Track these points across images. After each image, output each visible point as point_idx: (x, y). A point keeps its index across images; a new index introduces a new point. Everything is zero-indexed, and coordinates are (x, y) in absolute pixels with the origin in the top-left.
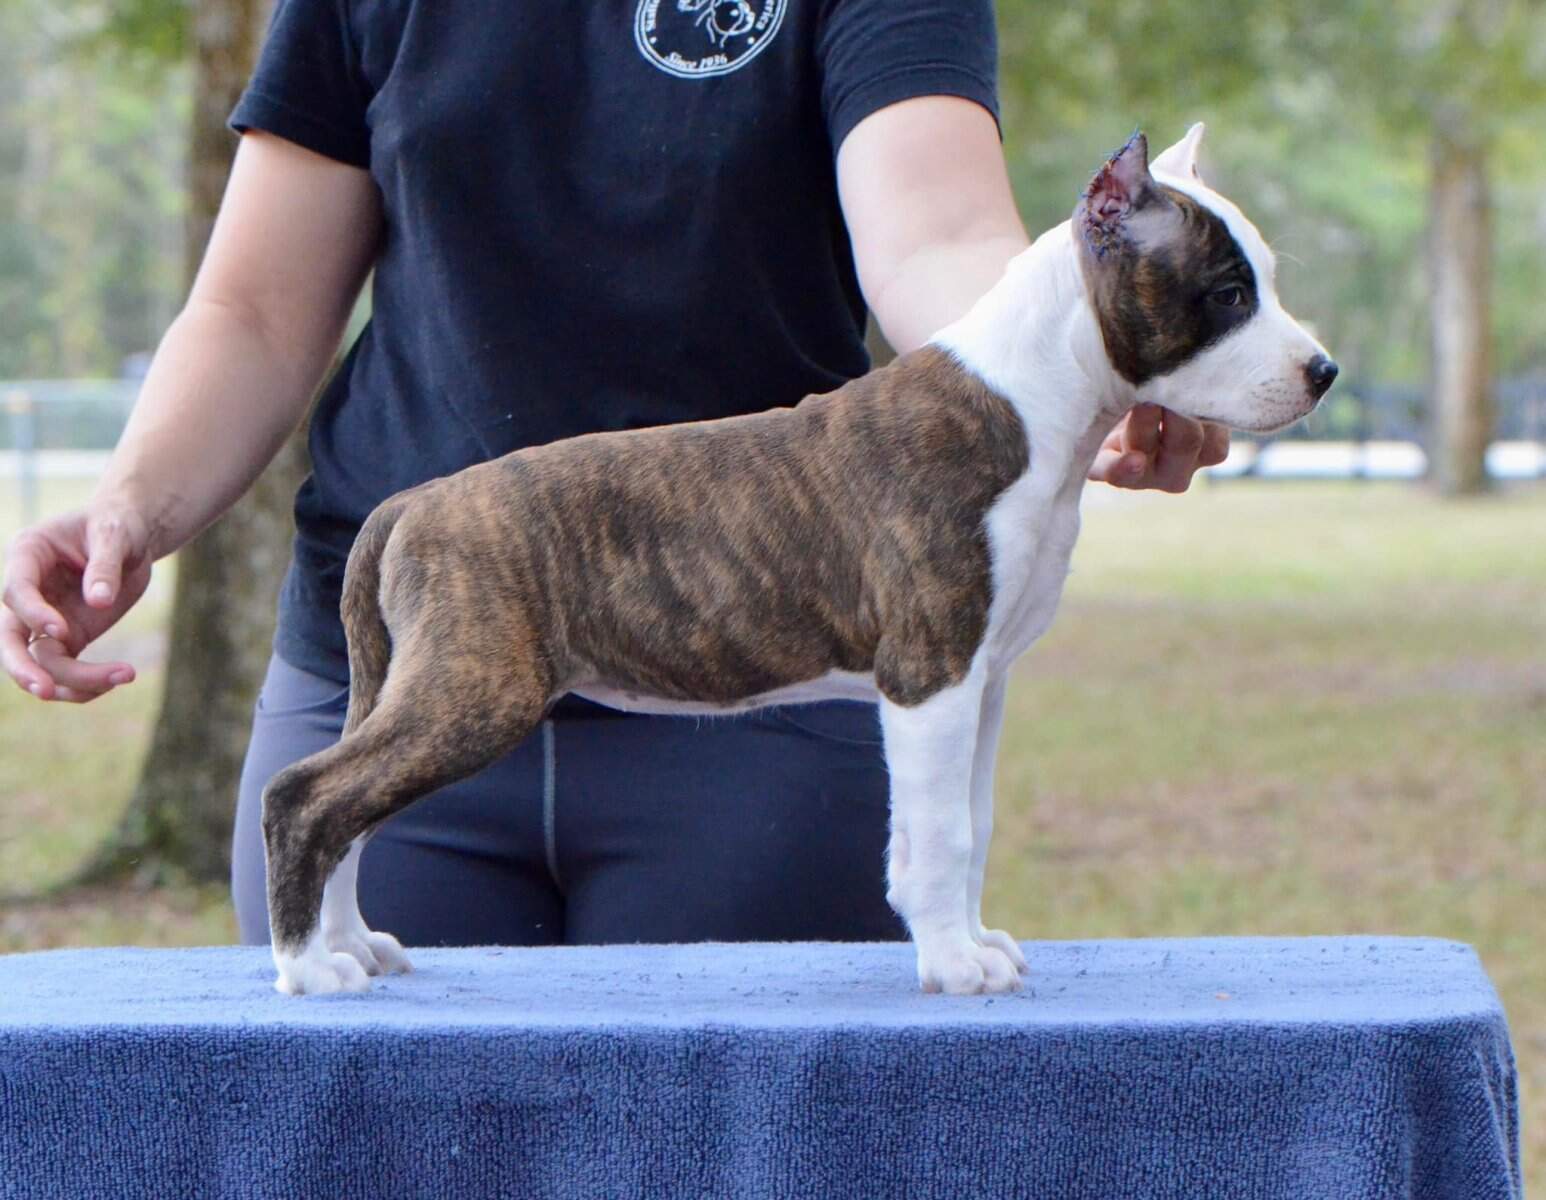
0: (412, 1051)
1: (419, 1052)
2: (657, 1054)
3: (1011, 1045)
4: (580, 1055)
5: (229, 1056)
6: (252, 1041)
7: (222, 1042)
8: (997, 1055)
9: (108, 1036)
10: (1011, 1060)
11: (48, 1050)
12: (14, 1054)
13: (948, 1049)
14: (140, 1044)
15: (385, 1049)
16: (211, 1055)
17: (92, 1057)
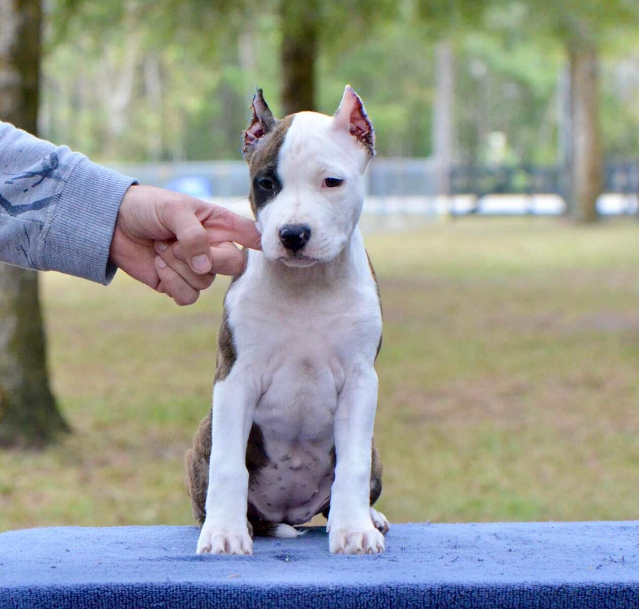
0: (268, 603)
1: (273, 603)
2: (414, 605)
3: (623, 596)
4: (368, 605)
5: (161, 604)
6: (174, 596)
7: (156, 595)
8: (615, 601)
9: (89, 591)
10: (623, 605)
11: (54, 599)
12: (35, 602)
13: (586, 598)
14: (108, 597)
15: (253, 601)
16: (150, 603)
17: (80, 604)
